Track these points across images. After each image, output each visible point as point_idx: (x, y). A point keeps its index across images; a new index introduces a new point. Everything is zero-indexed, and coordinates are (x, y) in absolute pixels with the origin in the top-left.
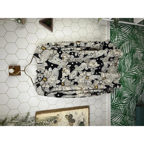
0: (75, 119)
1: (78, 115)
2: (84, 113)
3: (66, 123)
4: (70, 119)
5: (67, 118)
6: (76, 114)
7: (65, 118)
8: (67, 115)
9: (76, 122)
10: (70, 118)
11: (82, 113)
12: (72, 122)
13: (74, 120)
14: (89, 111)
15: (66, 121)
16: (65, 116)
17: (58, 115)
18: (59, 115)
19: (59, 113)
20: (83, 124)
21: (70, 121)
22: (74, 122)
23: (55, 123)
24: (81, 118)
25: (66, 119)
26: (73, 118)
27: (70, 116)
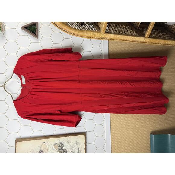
1: (70, 144)
2: (79, 141)
5: (56, 148)
6: (68, 142)
7: (54, 147)
8: (56, 144)
10: (60, 147)
13: (65, 150)
15: (54, 151)
16: (54, 145)
17: (44, 143)
18: (46, 143)
19: (45, 140)
21: (61, 152)
22: (66, 152)
24: (75, 148)
27: (61, 144)
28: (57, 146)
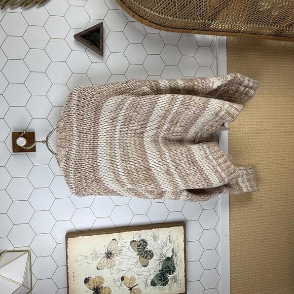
0: (153, 251)
1: (159, 241)
2: (174, 237)
3: (134, 258)
4: (141, 251)
5: (135, 248)
6: (155, 238)
8: (134, 241)
9: (155, 257)
10: (141, 247)
11: (170, 237)
12: (147, 256)
14: (185, 234)
15: (132, 254)
16: (131, 244)
17: (114, 239)
20: (172, 262)
21: (143, 256)
22: (152, 256)
23: (109, 257)
25: (132, 250)
26: (149, 248)
27: (142, 242)
28: (137, 246)
